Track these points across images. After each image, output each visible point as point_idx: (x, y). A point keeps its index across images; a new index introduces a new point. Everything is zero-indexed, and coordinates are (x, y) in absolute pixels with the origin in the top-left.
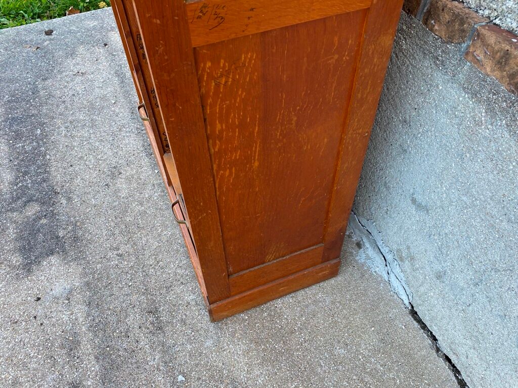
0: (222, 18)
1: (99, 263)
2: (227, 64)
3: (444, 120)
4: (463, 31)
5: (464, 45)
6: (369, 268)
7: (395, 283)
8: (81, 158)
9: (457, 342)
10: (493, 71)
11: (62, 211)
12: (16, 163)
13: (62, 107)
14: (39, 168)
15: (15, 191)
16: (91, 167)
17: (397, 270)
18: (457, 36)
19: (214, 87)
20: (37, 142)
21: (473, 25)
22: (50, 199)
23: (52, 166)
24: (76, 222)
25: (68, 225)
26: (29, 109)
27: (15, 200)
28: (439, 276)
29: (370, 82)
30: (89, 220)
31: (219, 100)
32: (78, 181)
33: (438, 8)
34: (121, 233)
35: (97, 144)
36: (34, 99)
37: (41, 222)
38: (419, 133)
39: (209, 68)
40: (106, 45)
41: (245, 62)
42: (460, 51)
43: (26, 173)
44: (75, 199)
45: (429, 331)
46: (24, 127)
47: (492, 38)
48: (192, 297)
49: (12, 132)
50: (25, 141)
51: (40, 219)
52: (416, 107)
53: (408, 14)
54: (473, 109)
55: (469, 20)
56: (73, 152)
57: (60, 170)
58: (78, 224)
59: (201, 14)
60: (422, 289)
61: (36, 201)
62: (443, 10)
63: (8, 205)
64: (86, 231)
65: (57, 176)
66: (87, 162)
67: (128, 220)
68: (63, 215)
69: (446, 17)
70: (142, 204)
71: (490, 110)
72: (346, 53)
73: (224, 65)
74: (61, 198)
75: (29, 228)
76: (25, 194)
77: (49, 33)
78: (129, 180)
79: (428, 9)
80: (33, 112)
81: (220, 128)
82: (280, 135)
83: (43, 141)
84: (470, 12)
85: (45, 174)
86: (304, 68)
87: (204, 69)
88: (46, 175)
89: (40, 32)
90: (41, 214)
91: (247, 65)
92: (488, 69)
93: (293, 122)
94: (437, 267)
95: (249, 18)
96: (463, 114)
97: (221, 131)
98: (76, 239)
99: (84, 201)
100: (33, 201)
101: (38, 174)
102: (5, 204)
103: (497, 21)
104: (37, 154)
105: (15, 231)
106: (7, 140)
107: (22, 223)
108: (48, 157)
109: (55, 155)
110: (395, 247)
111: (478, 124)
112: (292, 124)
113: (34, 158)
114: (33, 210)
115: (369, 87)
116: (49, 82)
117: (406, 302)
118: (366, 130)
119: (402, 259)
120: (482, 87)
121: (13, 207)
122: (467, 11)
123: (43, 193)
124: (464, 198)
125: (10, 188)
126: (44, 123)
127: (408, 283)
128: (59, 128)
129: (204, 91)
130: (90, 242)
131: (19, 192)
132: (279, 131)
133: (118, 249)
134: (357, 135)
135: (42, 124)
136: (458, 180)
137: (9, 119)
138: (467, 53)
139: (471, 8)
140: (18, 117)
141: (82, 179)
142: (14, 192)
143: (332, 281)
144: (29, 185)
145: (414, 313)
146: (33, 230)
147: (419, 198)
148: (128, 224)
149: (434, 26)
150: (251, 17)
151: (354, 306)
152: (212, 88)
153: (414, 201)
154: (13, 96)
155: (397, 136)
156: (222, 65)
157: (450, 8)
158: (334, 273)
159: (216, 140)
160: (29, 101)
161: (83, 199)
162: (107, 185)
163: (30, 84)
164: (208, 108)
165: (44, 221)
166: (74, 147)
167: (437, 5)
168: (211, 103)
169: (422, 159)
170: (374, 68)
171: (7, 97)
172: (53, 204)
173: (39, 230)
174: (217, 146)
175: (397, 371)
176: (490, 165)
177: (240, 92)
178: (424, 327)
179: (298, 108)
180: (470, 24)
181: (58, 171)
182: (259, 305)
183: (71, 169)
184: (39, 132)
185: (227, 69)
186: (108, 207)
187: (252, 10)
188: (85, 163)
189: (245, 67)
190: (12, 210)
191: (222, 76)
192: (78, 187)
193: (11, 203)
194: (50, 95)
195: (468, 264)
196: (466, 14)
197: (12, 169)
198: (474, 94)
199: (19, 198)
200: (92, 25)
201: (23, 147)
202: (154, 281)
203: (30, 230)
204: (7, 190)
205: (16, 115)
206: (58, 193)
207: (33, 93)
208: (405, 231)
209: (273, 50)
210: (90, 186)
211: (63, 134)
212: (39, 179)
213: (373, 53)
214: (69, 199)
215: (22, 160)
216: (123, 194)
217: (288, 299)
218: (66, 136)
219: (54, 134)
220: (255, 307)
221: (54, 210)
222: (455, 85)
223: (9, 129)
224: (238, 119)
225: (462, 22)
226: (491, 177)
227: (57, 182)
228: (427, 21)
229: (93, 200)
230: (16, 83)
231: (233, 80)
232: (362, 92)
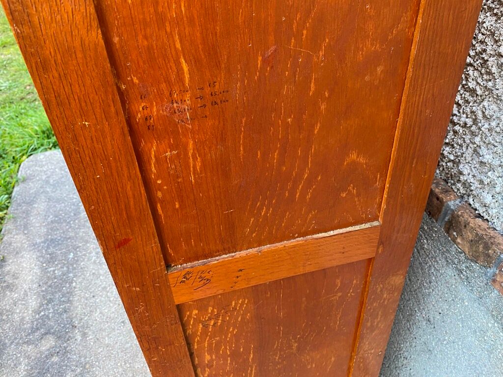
0: (208, 280)
2: (215, 310)
3: (472, 339)
4: (488, 256)
5: (490, 271)
8: (105, 288)
11: (75, 349)
12: (44, 289)
14: (63, 296)
15: (37, 320)
16: (112, 299)
18: (482, 259)
19: (202, 329)
20: (68, 267)
21: (499, 254)
22: (67, 333)
23: (75, 295)
24: (86, 364)
25: (77, 366)
26: (67, 230)
27: (34, 330)
29: (380, 313)
30: (99, 363)
31: (208, 337)
32: (97, 314)
33: (460, 222)
36: (74, 221)
37: (53, 360)
38: (445, 340)
39: (196, 315)
41: (237, 306)
42: (486, 274)
43: (50, 301)
44: (90, 335)
46: (59, 250)
49: (48, 254)
50: (57, 265)
51: (52, 356)
52: (440, 311)
53: (429, 216)
55: (494, 247)
56: (98, 282)
57: (83, 300)
58: (87, 366)
59: (185, 280)
61: (53, 334)
62: (465, 226)
63: (26, 336)
65: (78, 308)
66: (109, 294)
67: (136, 367)
68: (75, 354)
69: (470, 236)
72: (351, 291)
73: (213, 311)
74: (77, 333)
75: (40, 366)
76: (45, 325)
79: (449, 219)
80: (71, 234)
81: (210, 358)
82: (279, 358)
83: (73, 266)
84: (496, 235)
85: (68, 303)
86: (303, 306)
87: (190, 316)
88: (68, 305)
90: (55, 350)
91: (238, 308)
93: (294, 348)
95: (238, 277)
96: (492, 343)
97: (211, 361)
99: (98, 339)
100: (50, 334)
101: (61, 303)
102: (23, 335)
104: (65, 280)
105: (26, 368)
106: (41, 262)
107: (35, 359)
108: (74, 284)
109: (81, 283)
112: (292, 349)
113: (61, 285)
114: (49, 343)
115: (379, 317)
118: (380, 350)
121: (30, 339)
122: (492, 233)
123: (61, 326)
125: (33, 316)
126: (78, 247)
128: (90, 253)
129: (191, 333)
131: (39, 322)
132: (278, 356)
134: (369, 355)
135: (76, 248)
137: (48, 240)
138: (494, 281)
139: (496, 230)
140: (56, 238)
141: (101, 313)
142: (35, 322)
144: (51, 315)
146: (43, 369)
148: (136, 372)
149: (456, 238)
150: (240, 276)
152: (200, 329)
154: (57, 217)
155: (421, 332)
156: (210, 311)
157: (472, 228)
159: (205, 368)
160: (69, 222)
161: (98, 337)
162: (123, 322)
163: (74, 205)
164: (196, 344)
165: (55, 359)
166: (100, 275)
167: (458, 219)
168: (198, 341)
169: (449, 370)
170: (384, 302)
171: (51, 217)
172: (68, 340)
173: (48, 370)
174: (207, 373)
177: (231, 329)
179: (299, 336)
180: (496, 252)
181: (80, 301)
183: (92, 300)
184: (71, 255)
185: (216, 313)
186: (120, 348)
187: (241, 270)
188: (107, 295)
189: (236, 311)
190: (28, 343)
191: (210, 319)
192: (95, 322)
193: (29, 334)
196: (491, 237)
197: (39, 295)
199: (38, 329)
201: (54, 271)
203: (40, 369)
204: (29, 319)
205: (55, 237)
206: (76, 327)
207: (75, 215)
209: (267, 296)
210: (107, 322)
211: (92, 260)
212: (61, 308)
213: (381, 291)
214: (84, 335)
215: (50, 286)
218: (95, 262)
219: (84, 260)
221: (67, 347)
222: (482, 308)
223: (46, 251)
224: (229, 350)
225: (487, 247)
227: (77, 314)
228: (449, 230)
229: (107, 338)
230: (63, 203)
231: (223, 321)
232: (371, 321)
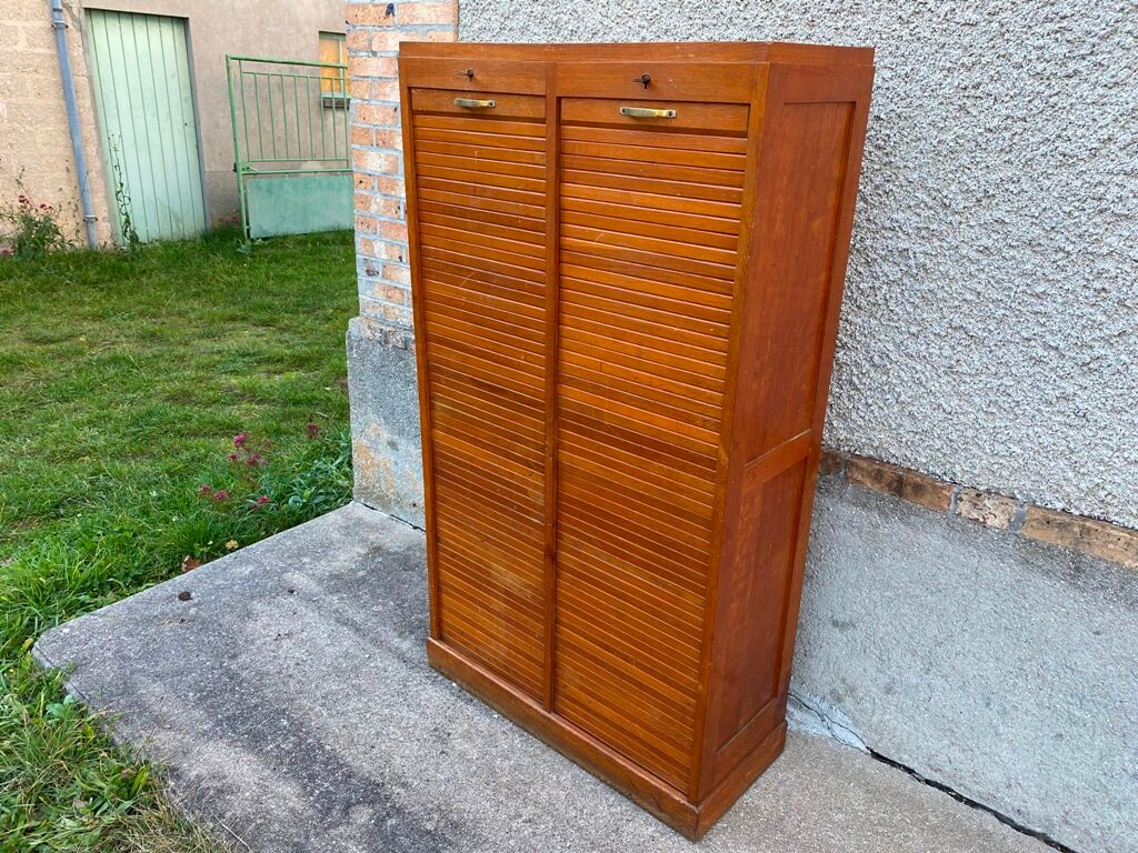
1: (509, 839)
3: (844, 534)
4: (837, 463)
5: (842, 473)
6: (806, 732)
7: (841, 733)
8: (378, 734)
9: (934, 752)
10: (873, 485)
11: (407, 802)
12: (285, 770)
13: (292, 683)
14: (326, 765)
15: (316, 802)
16: (402, 739)
17: (838, 716)
18: (832, 468)
20: (294, 736)
21: (841, 458)
22: (376, 794)
23: (343, 756)
24: (439, 806)
25: (430, 814)
26: (242, 699)
27: (325, 812)
28: (889, 690)
30: (454, 798)
32: (398, 761)
34: (507, 797)
35: (386, 711)
36: (240, 685)
37: (389, 824)
40: (292, 592)
42: (839, 477)
43: (312, 777)
44: (412, 782)
45: (900, 765)
46: (257, 724)
47: (864, 464)
48: (651, 829)
49: (243, 735)
50: (273, 739)
51: (383, 820)
54: (868, 516)
55: (837, 456)
56: (361, 731)
57: (361, 756)
58: (443, 808)
60: (875, 719)
61: (359, 802)
63: (320, 822)
64: (459, 812)
65: (365, 766)
66: (391, 736)
67: (505, 781)
68: (413, 805)
70: (507, 758)
71: (882, 513)
74: (392, 788)
75: (378, 836)
76: (335, 801)
77: (185, 596)
78: (467, 736)
80: (253, 701)
83: (301, 731)
84: (834, 451)
85: (343, 768)
88: (346, 769)
89: (169, 599)
90: (380, 815)
92: (869, 484)
94: (883, 680)
96: (860, 524)
98: (455, 826)
99: (428, 781)
100: (354, 805)
101: (332, 772)
103: (857, 453)
104: (307, 749)
105: (360, 847)
106: (244, 746)
107: (363, 835)
108: (328, 747)
109: (336, 742)
110: (827, 690)
111: (877, 526)
113: (308, 756)
114: (363, 815)
116: (242, 658)
117: (863, 748)
119: (839, 700)
120: (869, 499)
121: (331, 822)
122: (831, 450)
123: (360, 791)
124: (887, 594)
125: (305, 802)
126: (284, 710)
127: (856, 723)
128: (311, 709)
130: (476, 822)
131: (323, 802)
133: (521, 816)
135: (282, 712)
136: (875, 581)
137: (221, 721)
138: (847, 478)
139: (833, 448)
140: (233, 714)
141: (402, 757)
142: (316, 805)
143: (782, 757)
144: (331, 789)
145: (877, 756)
146: (386, 837)
147: (840, 617)
148: (509, 785)
151: (819, 771)
153: (835, 624)
154: (201, 691)
158: (781, 749)
160: (233, 690)
161: (424, 778)
162: (442, 753)
163: (214, 668)
165: (392, 822)
166: (356, 724)
169: (833, 577)
172: (387, 799)
173: (393, 834)
175: (901, 812)
176: (898, 555)
178: (893, 763)
180: (839, 458)
181: (359, 759)
182: (729, 808)
183: (375, 750)
184: (285, 722)
186: (466, 776)
188: (390, 738)
190: (333, 826)
192: (404, 768)
193: (323, 819)
194: (261, 675)
195: (913, 655)
196: (831, 452)
197: (285, 779)
198: (864, 506)
199: (329, 809)
200: (247, 572)
201: (278, 747)
202: (593, 831)
203: (382, 839)
204: (303, 806)
205: (229, 713)
206: (383, 784)
207: (231, 679)
208: (835, 663)
210: (421, 761)
211: (325, 715)
212: (339, 776)
214: (404, 785)
215: (292, 764)
216: (474, 754)
217: (753, 791)
218: (331, 715)
219: (311, 719)
220: (726, 811)
221: (394, 805)
222: (844, 504)
223: (234, 732)
225: (832, 458)
226: (903, 564)
227: (370, 772)
229: (439, 775)
230: (190, 673)
